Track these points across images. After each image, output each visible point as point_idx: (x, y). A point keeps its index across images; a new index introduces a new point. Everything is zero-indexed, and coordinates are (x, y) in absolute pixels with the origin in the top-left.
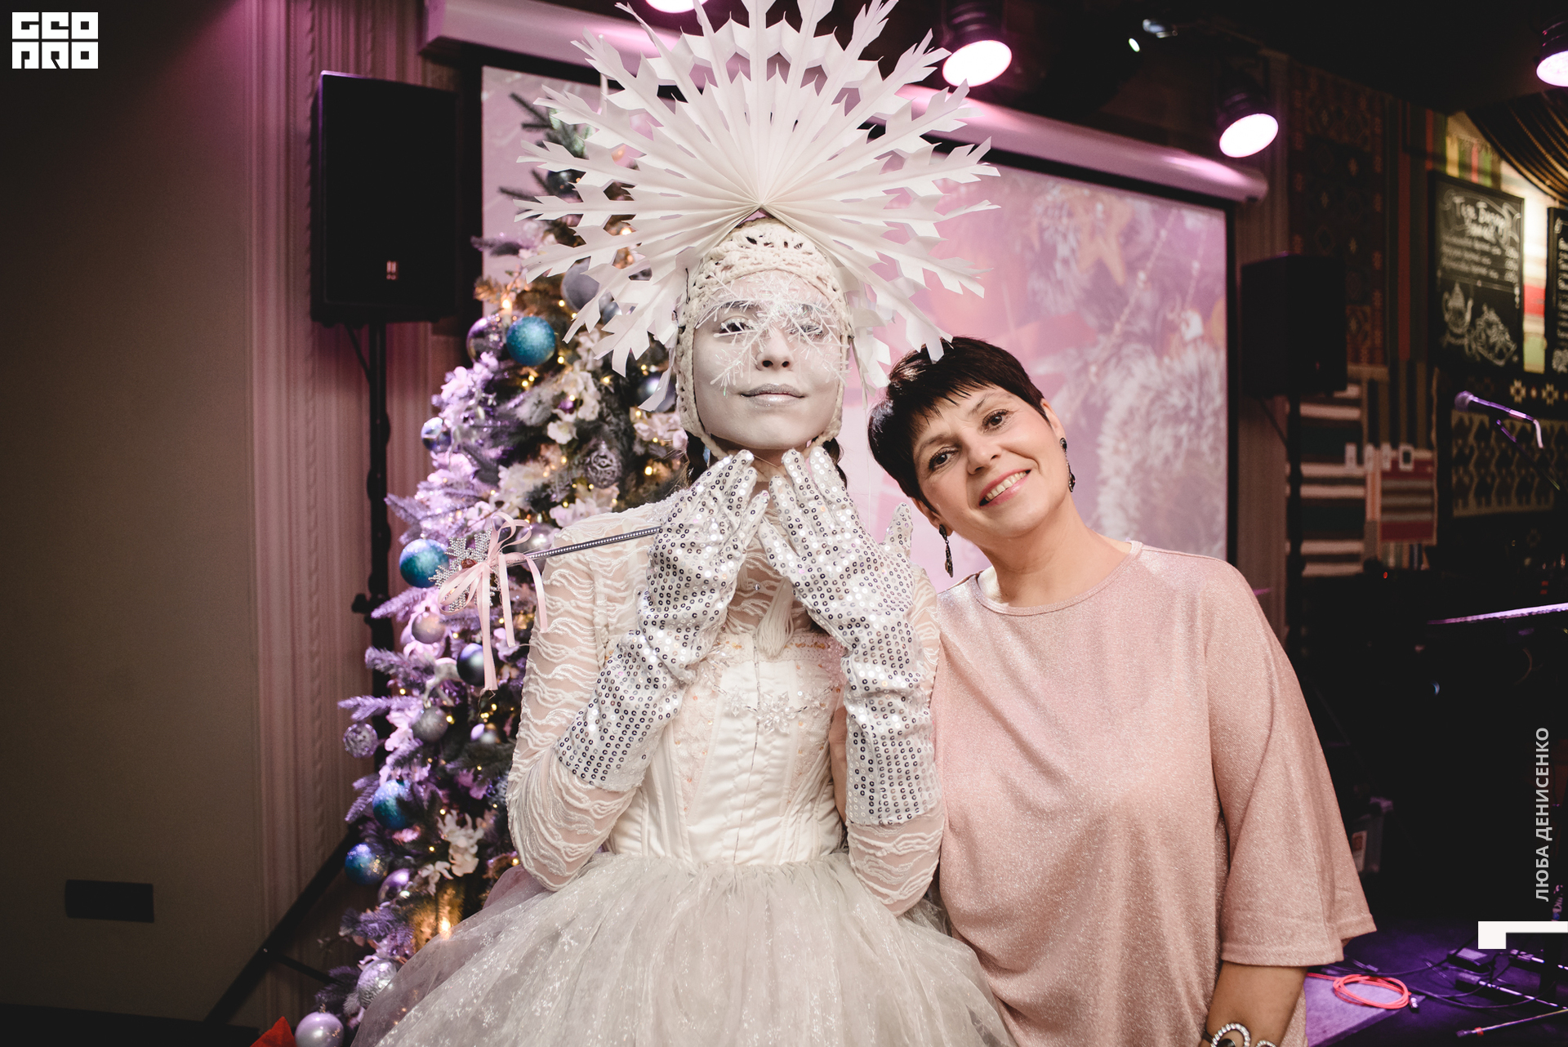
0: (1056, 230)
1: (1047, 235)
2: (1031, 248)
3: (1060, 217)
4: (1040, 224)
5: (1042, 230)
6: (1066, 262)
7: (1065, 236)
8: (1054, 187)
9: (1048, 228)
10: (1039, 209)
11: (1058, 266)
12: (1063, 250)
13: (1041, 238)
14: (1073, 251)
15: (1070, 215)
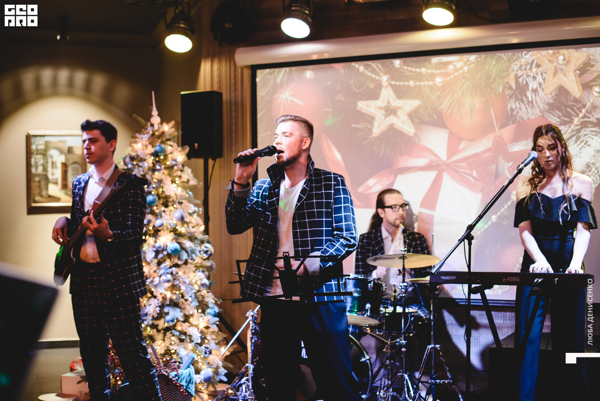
0: (528, 76)
1: (520, 80)
2: (510, 88)
3: (531, 69)
4: (516, 75)
5: (517, 78)
6: (535, 91)
7: (534, 78)
8: (525, 55)
9: (522, 75)
10: (516, 68)
11: (529, 94)
12: (533, 85)
13: (517, 82)
14: (540, 84)
15: (538, 66)
